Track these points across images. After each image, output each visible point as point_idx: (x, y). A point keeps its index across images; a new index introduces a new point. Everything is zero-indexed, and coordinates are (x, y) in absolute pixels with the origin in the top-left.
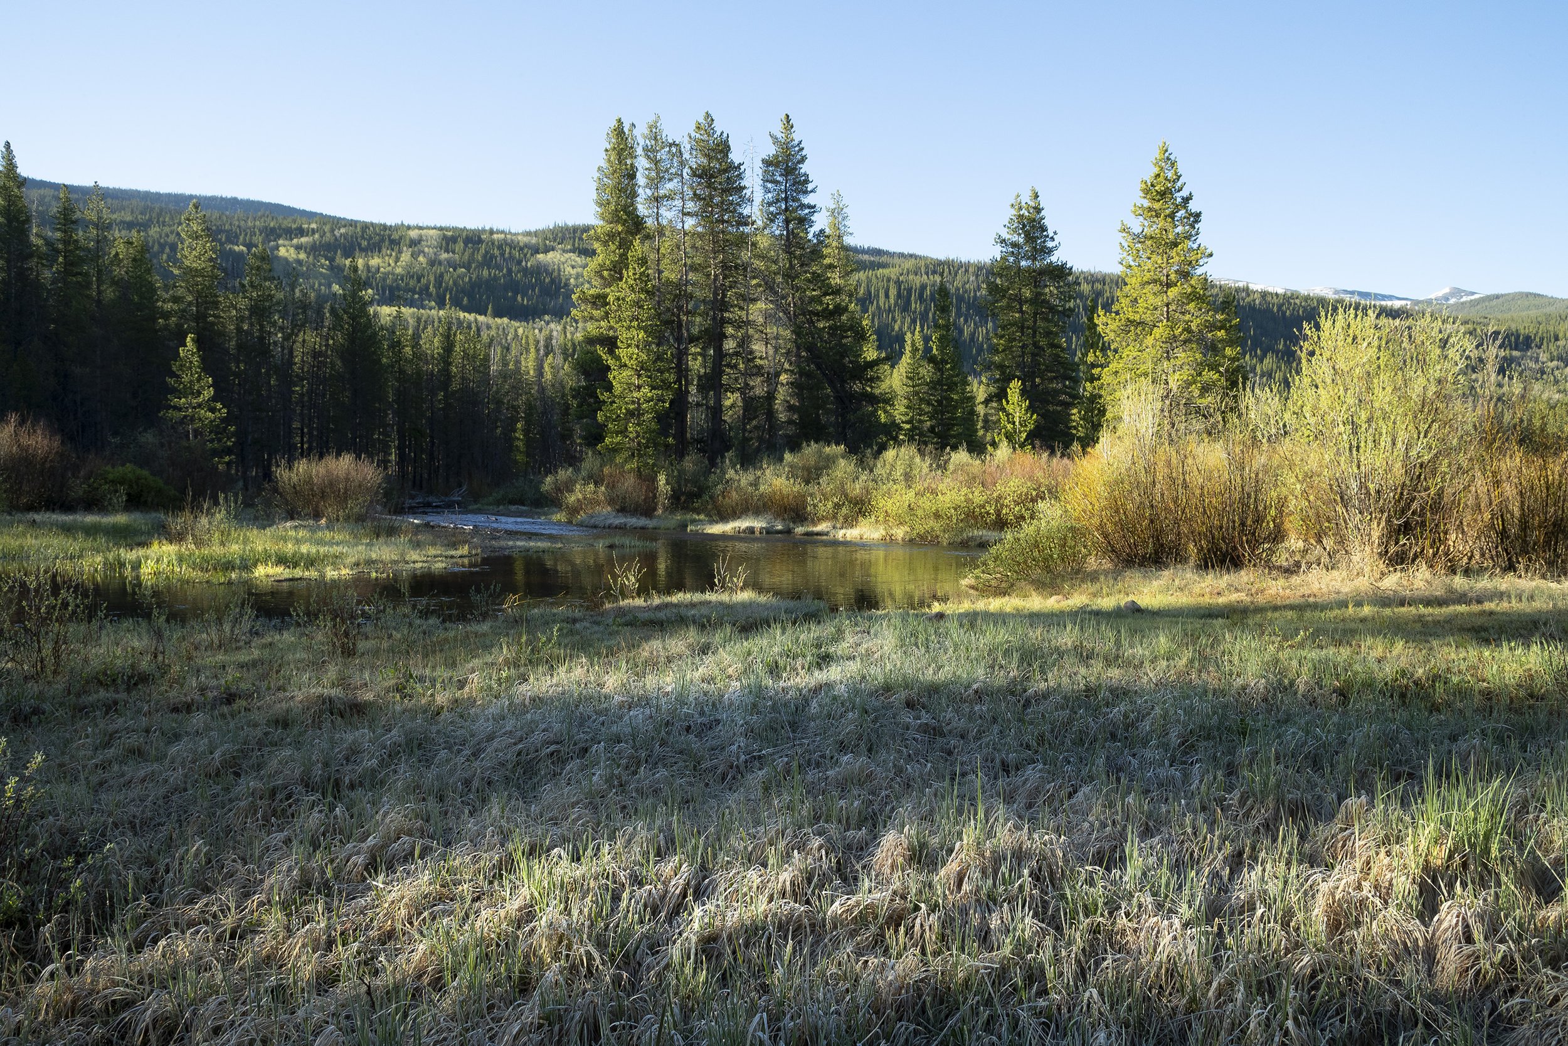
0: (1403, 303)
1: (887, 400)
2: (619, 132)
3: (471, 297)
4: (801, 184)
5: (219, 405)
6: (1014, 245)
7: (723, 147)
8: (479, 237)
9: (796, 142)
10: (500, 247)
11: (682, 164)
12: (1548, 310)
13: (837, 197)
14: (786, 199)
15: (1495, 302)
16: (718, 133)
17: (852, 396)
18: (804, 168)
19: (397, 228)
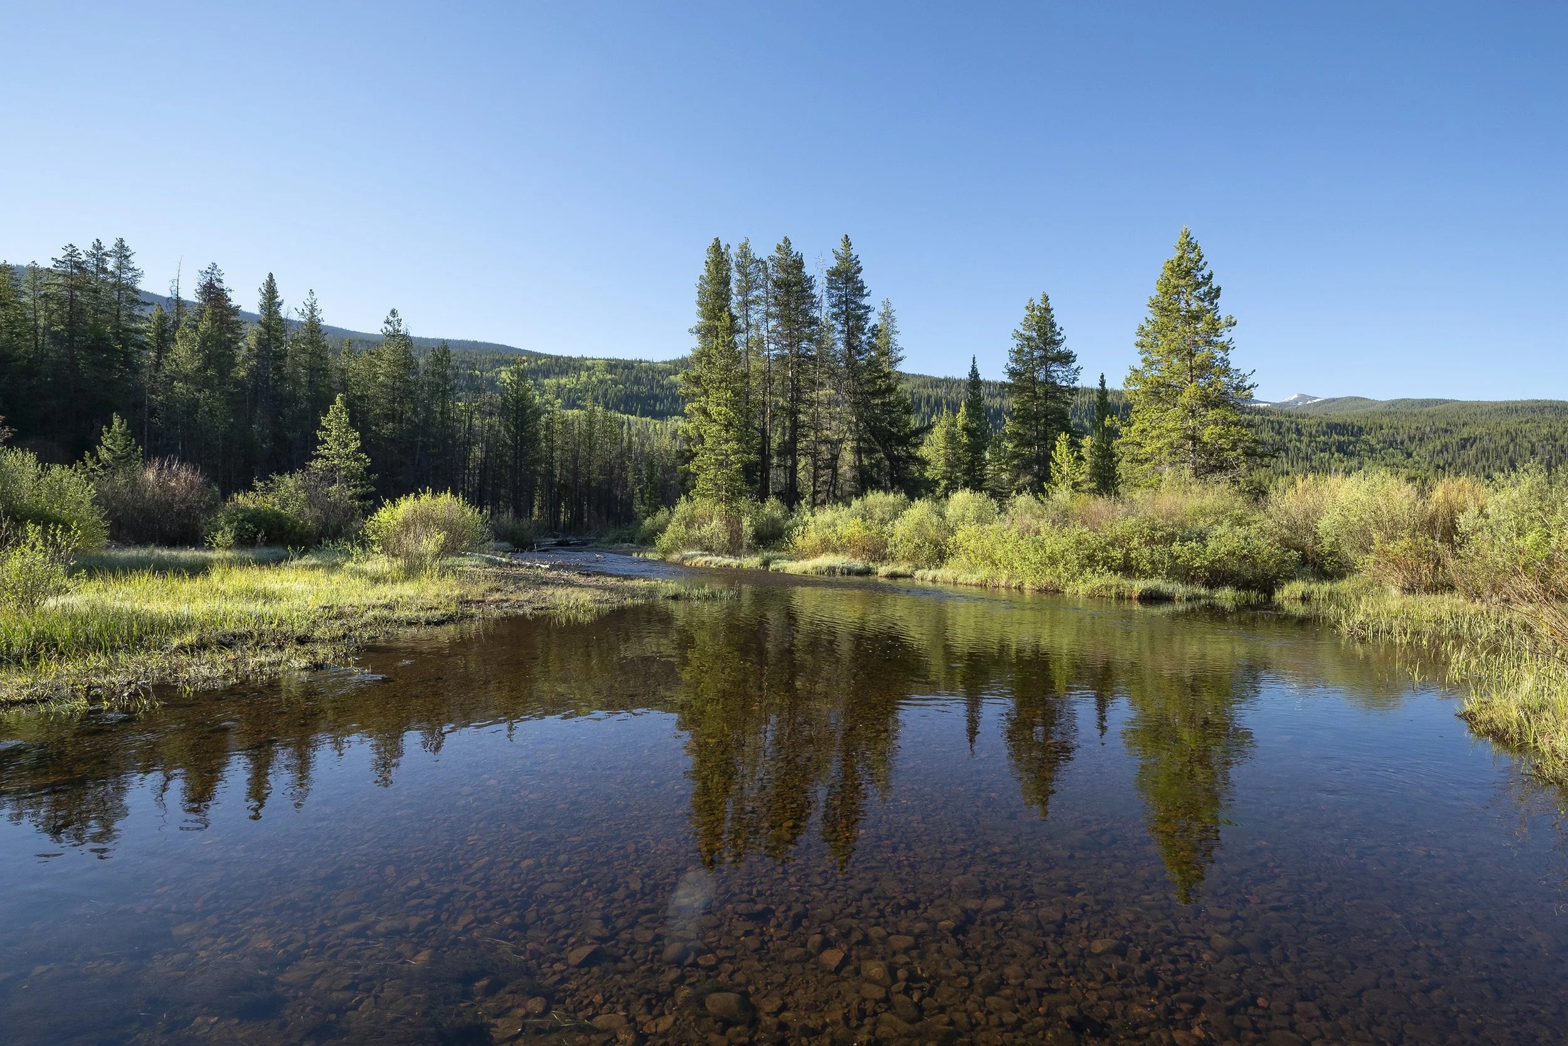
0: (1265, 405)
1: (923, 463)
2: (717, 247)
3: (626, 404)
4: (860, 290)
5: (364, 456)
6: (1029, 339)
7: (799, 264)
8: (632, 365)
9: (854, 256)
10: (646, 372)
11: (767, 277)
12: (1371, 409)
13: (887, 304)
14: (846, 302)
15: (1332, 404)
16: (794, 253)
17: (899, 458)
18: (860, 276)
19: (578, 359)
